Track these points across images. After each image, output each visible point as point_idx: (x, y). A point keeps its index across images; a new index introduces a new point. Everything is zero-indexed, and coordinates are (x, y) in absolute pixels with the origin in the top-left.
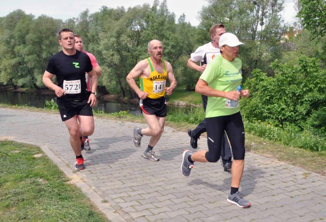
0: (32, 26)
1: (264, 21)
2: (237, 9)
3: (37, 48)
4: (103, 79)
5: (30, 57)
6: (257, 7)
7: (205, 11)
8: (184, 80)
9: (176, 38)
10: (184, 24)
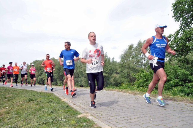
0: (57, 63)
1: (146, 59)
2: (135, 55)
3: (59, 71)
4: (83, 83)
5: (56, 74)
6: (142, 54)
7: (122, 55)
8: (114, 83)
9: (111, 67)
10: (114, 61)
